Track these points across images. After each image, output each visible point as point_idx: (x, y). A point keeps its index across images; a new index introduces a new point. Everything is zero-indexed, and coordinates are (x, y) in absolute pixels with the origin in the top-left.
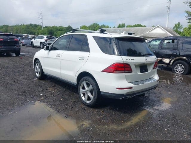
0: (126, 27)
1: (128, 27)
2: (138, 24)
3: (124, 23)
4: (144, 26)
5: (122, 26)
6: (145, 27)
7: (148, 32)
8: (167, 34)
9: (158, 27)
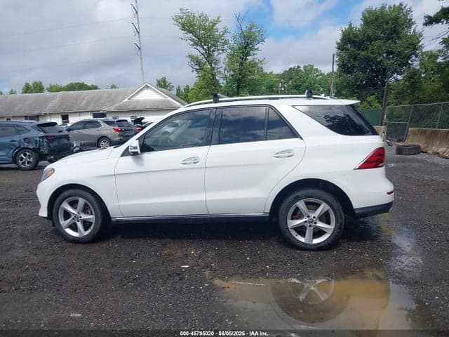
0: (46, 93)
1: (51, 89)
2: (77, 82)
3: (38, 81)
4: (92, 86)
5: (35, 88)
6: (96, 88)
7: (126, 100)
8: (169, 102)
9: (147, 87)
